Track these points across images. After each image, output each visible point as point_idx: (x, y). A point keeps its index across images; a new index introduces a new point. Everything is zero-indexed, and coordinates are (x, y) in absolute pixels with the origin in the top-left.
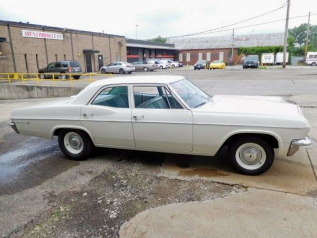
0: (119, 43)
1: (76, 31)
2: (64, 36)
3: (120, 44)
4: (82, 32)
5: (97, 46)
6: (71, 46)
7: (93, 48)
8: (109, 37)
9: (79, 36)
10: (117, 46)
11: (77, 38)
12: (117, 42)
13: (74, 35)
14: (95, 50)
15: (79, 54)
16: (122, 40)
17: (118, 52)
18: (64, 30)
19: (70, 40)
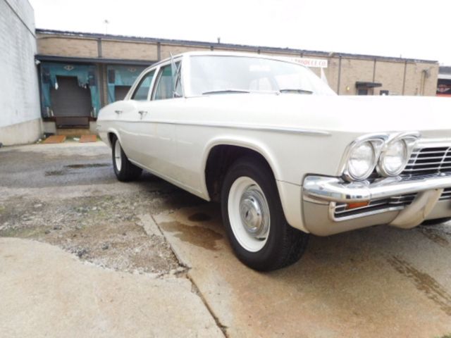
0: (425, 72)
1: (350, 55)
2: (329, 63)
3: (426, 74)
4: (358, 57)
5: (381, 76)
6: (337, 77)
7: (374, 80)
8: (406, 63)
9: (353, 62)
10: (419, 76)
11: (350, 64)
12: (421, 70)
13: (344, 62)
14: (376, 82)
15: (348, 89)
16: (431, 68)
17: (419, 87)
18: (330, 55)
19: (337, 68)
